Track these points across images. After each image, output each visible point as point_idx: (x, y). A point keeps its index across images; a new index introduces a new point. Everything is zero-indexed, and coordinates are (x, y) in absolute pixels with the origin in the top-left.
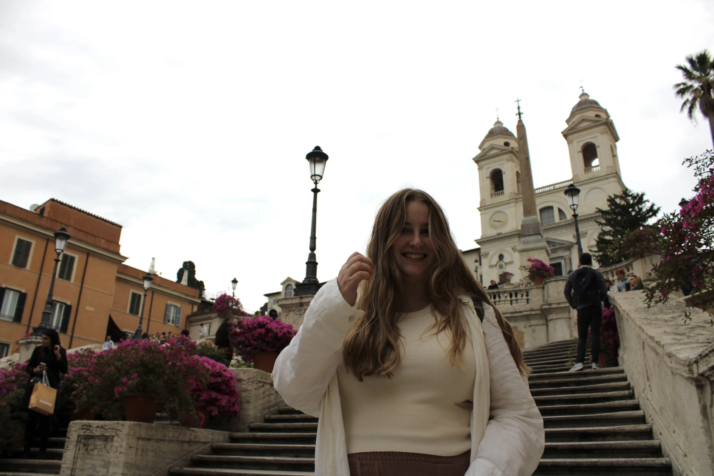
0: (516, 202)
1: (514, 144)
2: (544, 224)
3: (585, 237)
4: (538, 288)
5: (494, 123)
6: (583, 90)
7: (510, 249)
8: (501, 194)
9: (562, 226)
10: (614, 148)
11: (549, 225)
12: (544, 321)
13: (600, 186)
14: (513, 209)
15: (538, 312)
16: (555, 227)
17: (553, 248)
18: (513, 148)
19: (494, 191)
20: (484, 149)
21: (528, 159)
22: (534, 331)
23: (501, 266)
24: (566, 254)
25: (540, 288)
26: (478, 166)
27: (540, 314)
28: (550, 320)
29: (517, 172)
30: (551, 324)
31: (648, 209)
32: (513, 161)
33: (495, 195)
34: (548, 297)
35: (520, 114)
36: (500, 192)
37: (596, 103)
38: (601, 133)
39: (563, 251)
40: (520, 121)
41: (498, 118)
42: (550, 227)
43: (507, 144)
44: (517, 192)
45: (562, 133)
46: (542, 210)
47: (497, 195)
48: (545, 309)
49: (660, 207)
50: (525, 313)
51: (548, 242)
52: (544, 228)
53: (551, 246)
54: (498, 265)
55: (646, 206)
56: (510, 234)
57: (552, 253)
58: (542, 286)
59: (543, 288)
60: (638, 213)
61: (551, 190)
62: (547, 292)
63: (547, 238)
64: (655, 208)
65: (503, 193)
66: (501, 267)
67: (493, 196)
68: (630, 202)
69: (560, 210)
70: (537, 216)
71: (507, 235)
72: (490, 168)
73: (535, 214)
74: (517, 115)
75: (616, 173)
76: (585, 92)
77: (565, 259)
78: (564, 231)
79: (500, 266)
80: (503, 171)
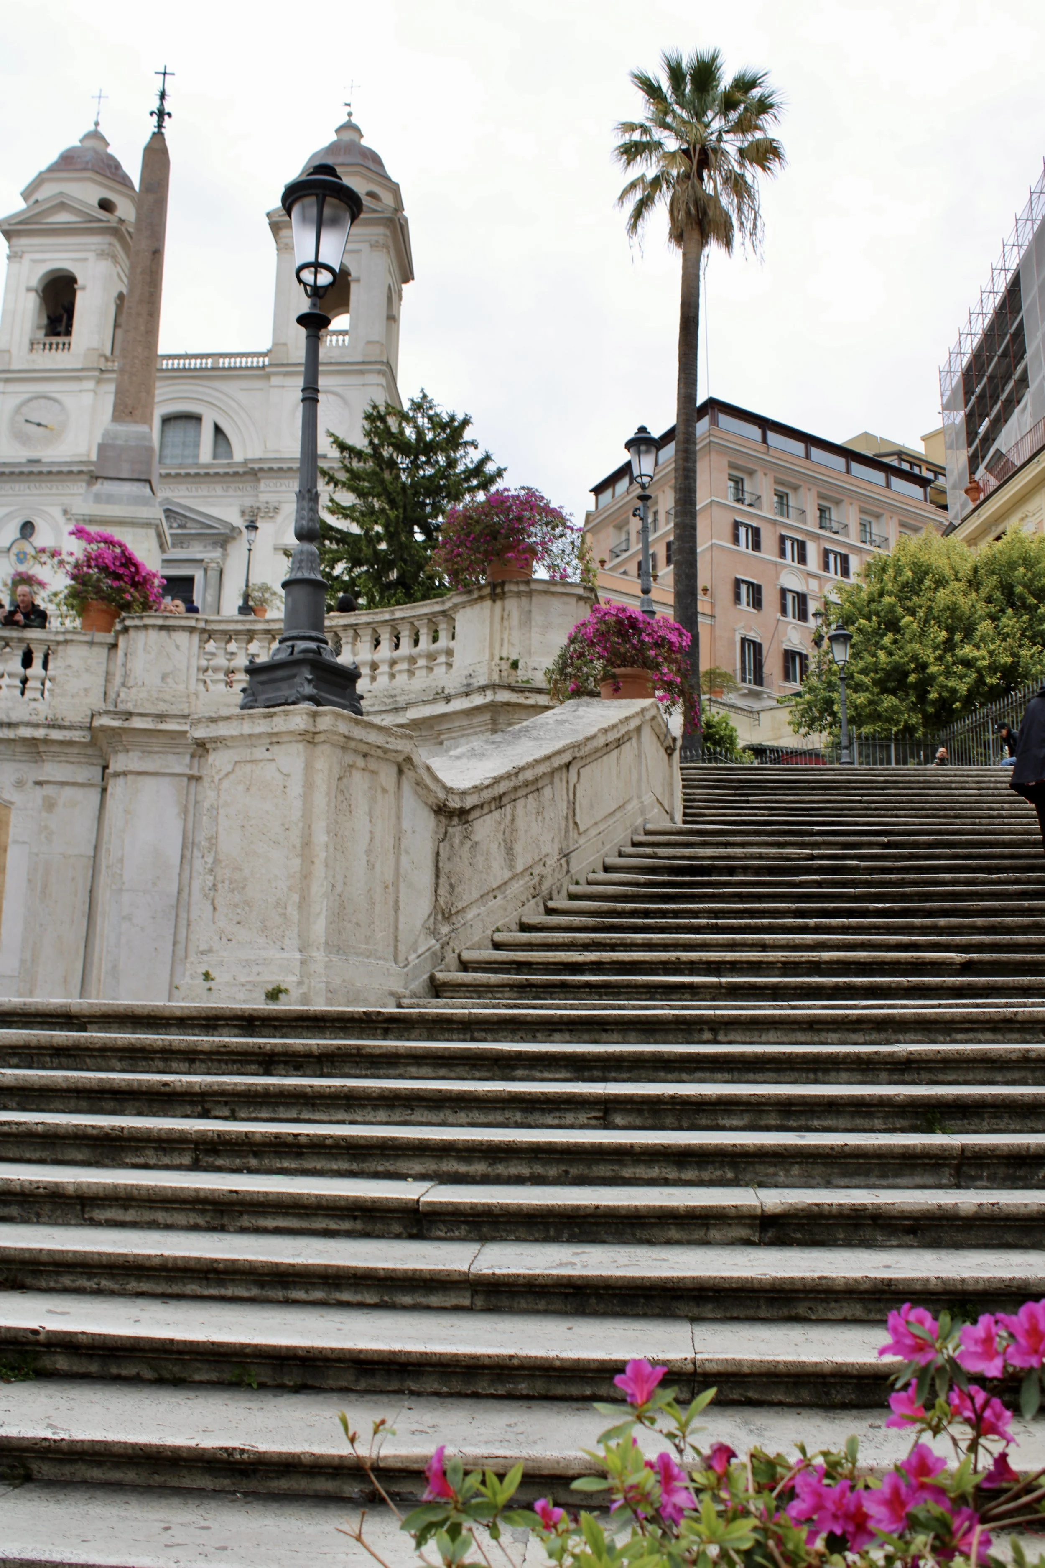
0: (99, 381)
1: (126, 210)
2: (168, 461)
3: (271, 517)
4: (91, 643)
5: (81, 135)
6: (350, 114)
7: (57, 512)
8: (61, 346)
9: (217, 474)
10: (395, 297)
11: (181, 466)
12: (91, 773)
13: (339, 390)
14: (88, 399)
15: (76, 735)
16: (197, 475)
17: (179, 531)
18: (121, 221)
19: (41, 334)
20: (37, 201)
21: (157, 254)
22: (50, 805)
23: (22, 556)
24: (212, 555)
25: (101, 644)
26: (10, 247)
27: (84, 745)
28: (116, 775)
29: (121, 297)
30: (117, 788)
31: (471, 466)
32: (114, 258)
33: (42, 346)
34: (123, 685)
35: (161, 114)
36: (61, 339)
37: (376, 159)
38: (371, 246)
39: (205, 547)
40: (158, 136)
41: (97, 124)
42: (183, 472)
43: (106, 205)
44: (108, 352)
45: (268, 215)
46: (167, 420)
47: (48, 346)
48: (103, 729)
49: (505, 470)
50: (26, 732)
51: (169, 513)
52: (163, 472)
53: (175, 525)
54: (14, 550)
55: (469, 458)
56: (65, 469)
57: (174, 545)
58: (109, 638)
59: (114, 646)
60: (442, 473)
61: (206, 369)
62: (124, 665)
63: (167, 500)
64: (490, 468)
65: (67, 346)
66: (22, 558)
67: (35, 346)
68: (425, 435)
69: (218, 430)
70: (151, 428)
71: (55, 469)
72: (44, 261)
73: (147, 419)
74: (152, 114)
75: (388, 365)
76: (354, 120)
77: (206, 570)
78: (219, 490)
79: (17, 555)
80: (81, 281)
